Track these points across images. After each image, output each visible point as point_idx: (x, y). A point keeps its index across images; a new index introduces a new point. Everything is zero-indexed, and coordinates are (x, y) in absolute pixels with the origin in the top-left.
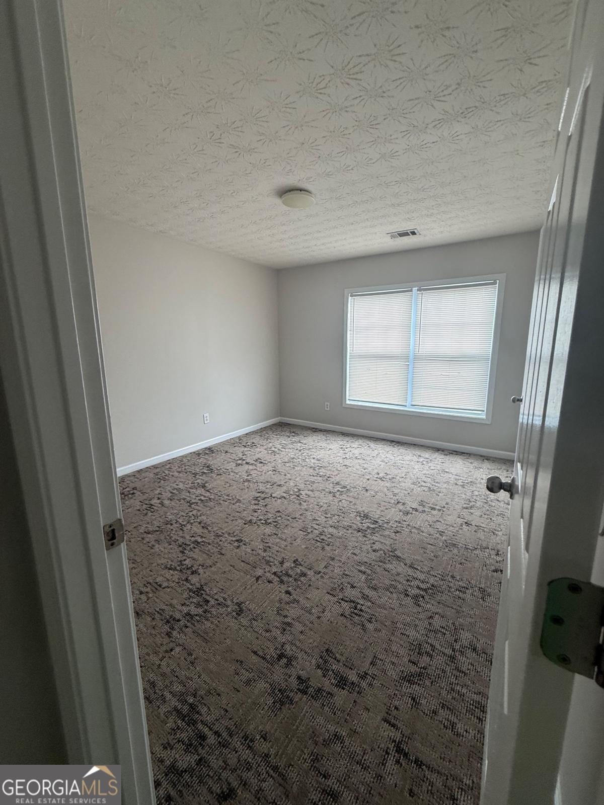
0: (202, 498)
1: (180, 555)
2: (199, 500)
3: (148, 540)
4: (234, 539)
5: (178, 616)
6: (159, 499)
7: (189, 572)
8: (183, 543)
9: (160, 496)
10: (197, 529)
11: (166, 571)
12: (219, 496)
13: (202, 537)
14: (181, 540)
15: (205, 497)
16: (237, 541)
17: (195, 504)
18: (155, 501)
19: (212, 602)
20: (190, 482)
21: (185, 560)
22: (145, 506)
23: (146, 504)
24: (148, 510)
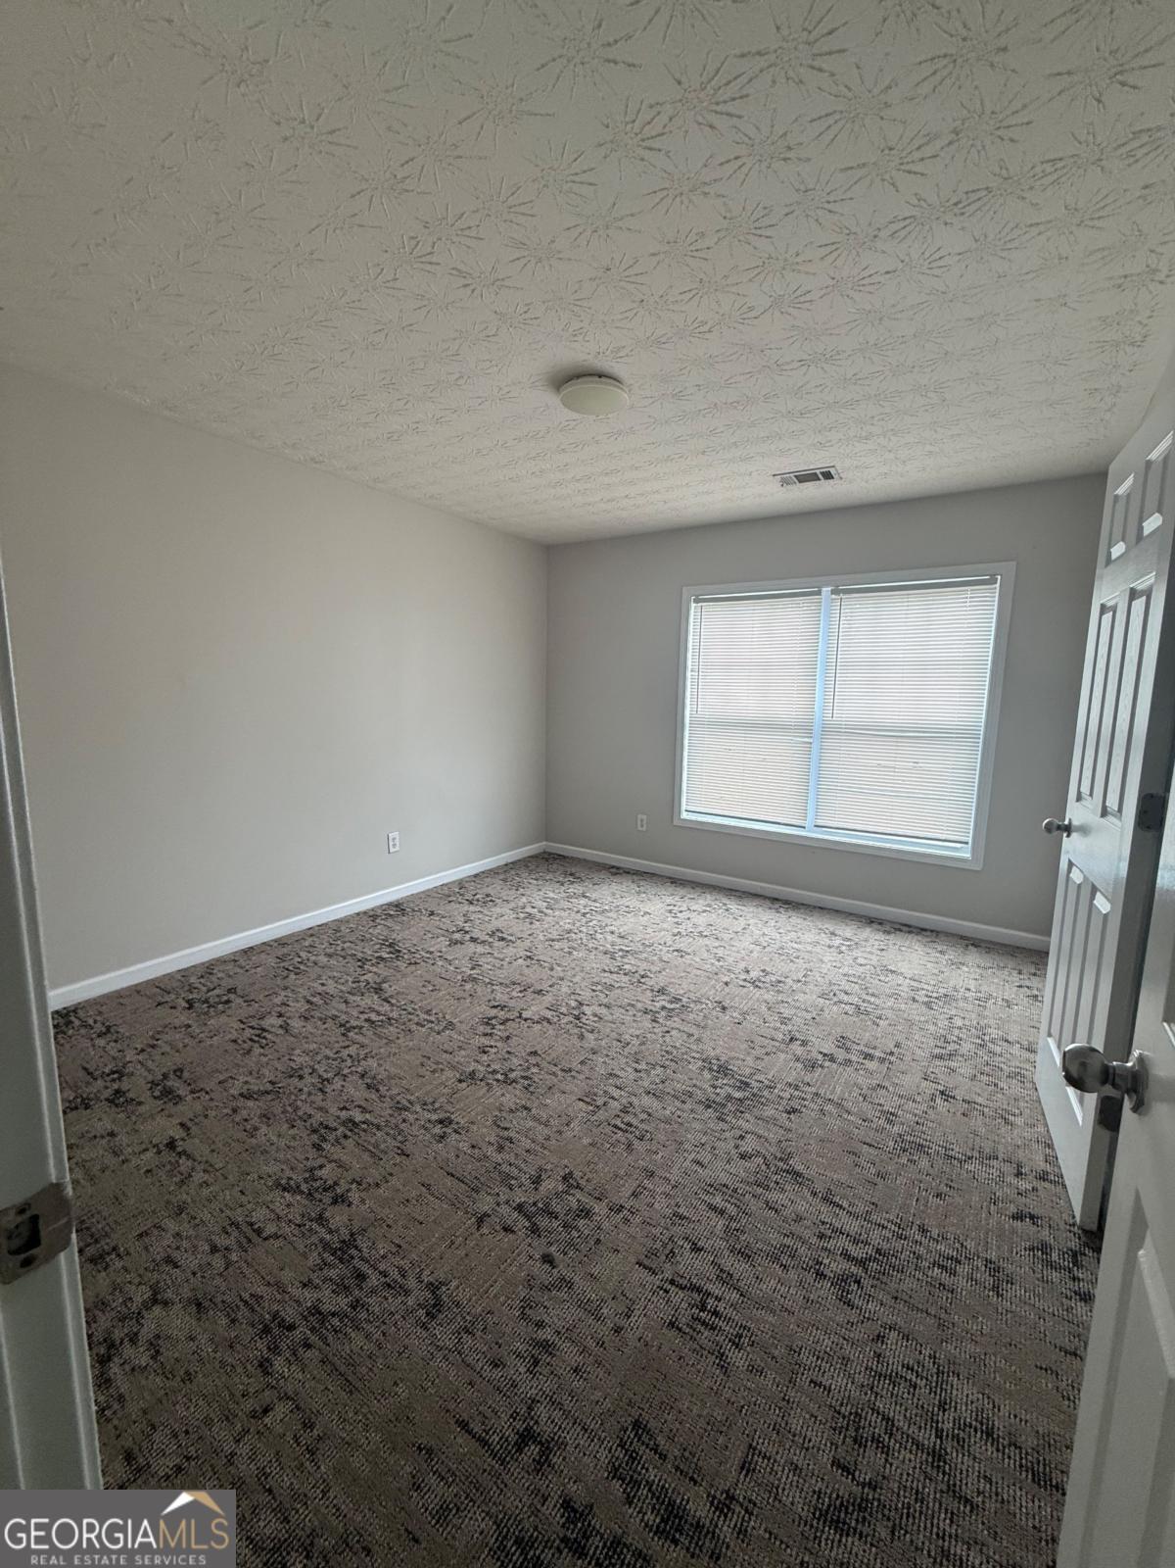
0: (373, 1017)
1: (312, 1153)
2: (366, 1020)
3: (244, 1113)
4: (435, 1117)
5: (290, 1314)
6: (280, 1015)
7: (327, 1198)
8: (322, 1124)
9: (283, 1009)
10: (356, 1091)
11: (278, 1192)
12: (410, 1014)
13: (364, 1110)
14: (318, 1117)
15: (379, 1013)
16: (441, 1122)
17: (356, 1030)
18: (271, 1022)
19: (374, 1280)
20: (351, 980)
21: (321, 1167)
22: (248, 1033)
23: (252, 1028)
24: (254, 1041)
